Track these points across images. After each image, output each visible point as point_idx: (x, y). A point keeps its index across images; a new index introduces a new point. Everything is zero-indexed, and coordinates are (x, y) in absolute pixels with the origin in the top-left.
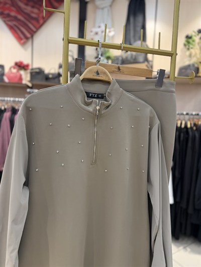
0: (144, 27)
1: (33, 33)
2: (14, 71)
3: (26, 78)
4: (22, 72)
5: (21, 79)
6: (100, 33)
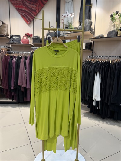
2: (25, 38)
3: (31, 42)
4: (29, 39)
5: (28, 42)
6: (66, 16)
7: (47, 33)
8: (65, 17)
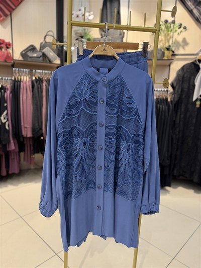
0: (119, 13)
1: (11, 10)
6: (81, 16)
7: (42, 43)
8: (78, 16)
